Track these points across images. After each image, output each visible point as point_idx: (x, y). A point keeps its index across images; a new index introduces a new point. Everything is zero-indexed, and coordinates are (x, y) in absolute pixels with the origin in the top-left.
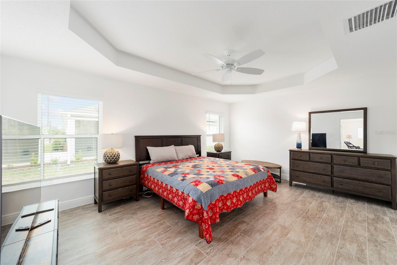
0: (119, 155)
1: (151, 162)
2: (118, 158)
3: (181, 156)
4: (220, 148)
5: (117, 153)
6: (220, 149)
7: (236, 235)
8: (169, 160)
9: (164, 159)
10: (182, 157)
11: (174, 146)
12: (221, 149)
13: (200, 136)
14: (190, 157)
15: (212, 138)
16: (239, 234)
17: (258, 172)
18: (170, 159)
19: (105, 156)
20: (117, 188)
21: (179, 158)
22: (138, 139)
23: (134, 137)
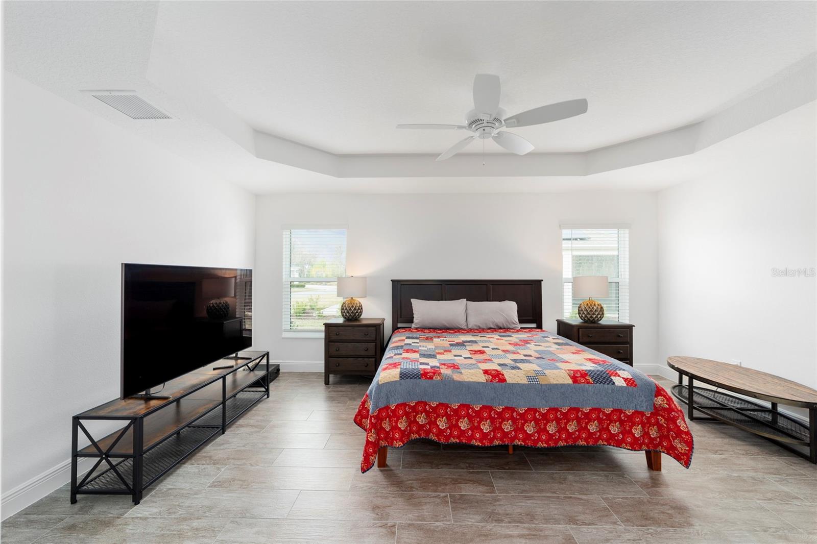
0: (362, 308)
1: (413, 325)
2: (360, 312)
3: (473, 322)
4: (594, 314)
5: (358, 305)
6: (596, 317)
7: (434, 494)
8: (445, 326)
9: (436, 324)
10: (476, 323)
11: (467, 300)
12: (599, 316)
13: (540, 281)
14: (497, 326)
15: (571, 287)
16: (442, 495)
17: (589, 383)
18: (447, 325)
19: (343, 309)
20: (347, 357)
21: (469, 326)
22: (396, 284)
23: (391, 282)
